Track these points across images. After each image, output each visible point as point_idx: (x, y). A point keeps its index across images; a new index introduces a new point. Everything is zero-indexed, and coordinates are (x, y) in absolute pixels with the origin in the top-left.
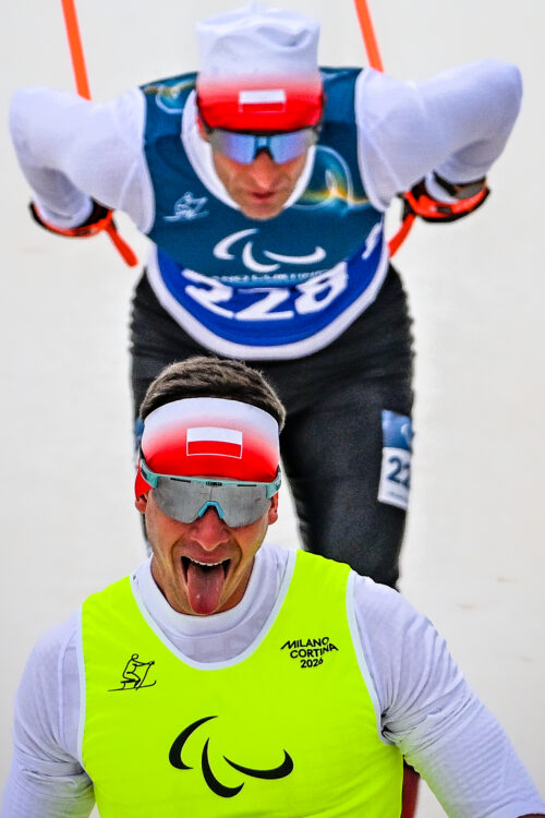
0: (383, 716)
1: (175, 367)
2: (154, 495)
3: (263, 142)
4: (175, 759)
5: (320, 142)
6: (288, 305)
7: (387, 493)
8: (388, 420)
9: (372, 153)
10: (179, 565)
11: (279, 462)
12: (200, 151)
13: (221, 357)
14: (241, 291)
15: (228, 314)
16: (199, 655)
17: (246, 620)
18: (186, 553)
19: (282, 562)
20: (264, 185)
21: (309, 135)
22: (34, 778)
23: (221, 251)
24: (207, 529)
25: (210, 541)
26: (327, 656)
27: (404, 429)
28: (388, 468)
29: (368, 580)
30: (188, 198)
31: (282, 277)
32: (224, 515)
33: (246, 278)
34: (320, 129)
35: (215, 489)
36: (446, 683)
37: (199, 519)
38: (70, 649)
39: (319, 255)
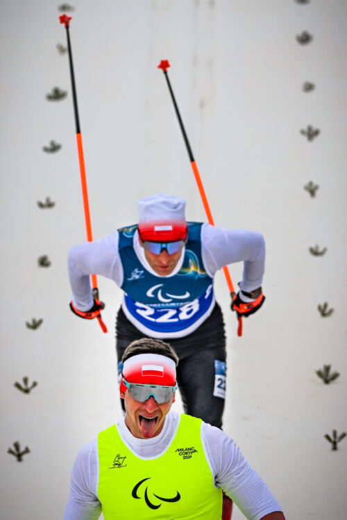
0: (216, 477)
1: (136, 342)
2: (129, 391)
3: (164, 246)
4: (134, 495)
5: (187, 248)
6: (176, 316)
7: (217, 392)
8: (217, 364)
9: (207, 252)
10: (138, 419)
11: (175, 380)
12: (140, 251)
13: (153, 338)
14: (158, 311)
15: (153, 320)
16: (143, 454)
17: (162, 440)
18: (141, 414)
19: (175, 418)
20: (165, 262)
21: (182, 244)
22: (78, 502)
23: (149, 294)
24: (150, 404)
25: (151, 409)
26: (193, 455)
27: (223, 367)
28: (217, 383)
29: (209, 425)
30: (136, 270)
31: (173, 304)
32: (156, 399)
33: (159, 305)
34: (186, 241)
35: (153, 389)
36: (240, 464)
37: (147, 401)
38: (93, 452)
39: (187, 295)
